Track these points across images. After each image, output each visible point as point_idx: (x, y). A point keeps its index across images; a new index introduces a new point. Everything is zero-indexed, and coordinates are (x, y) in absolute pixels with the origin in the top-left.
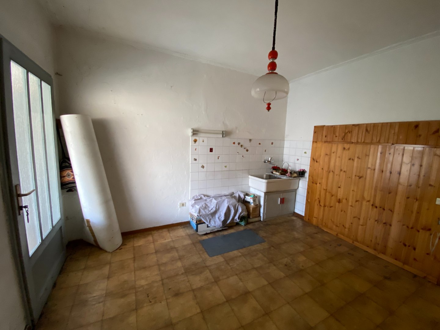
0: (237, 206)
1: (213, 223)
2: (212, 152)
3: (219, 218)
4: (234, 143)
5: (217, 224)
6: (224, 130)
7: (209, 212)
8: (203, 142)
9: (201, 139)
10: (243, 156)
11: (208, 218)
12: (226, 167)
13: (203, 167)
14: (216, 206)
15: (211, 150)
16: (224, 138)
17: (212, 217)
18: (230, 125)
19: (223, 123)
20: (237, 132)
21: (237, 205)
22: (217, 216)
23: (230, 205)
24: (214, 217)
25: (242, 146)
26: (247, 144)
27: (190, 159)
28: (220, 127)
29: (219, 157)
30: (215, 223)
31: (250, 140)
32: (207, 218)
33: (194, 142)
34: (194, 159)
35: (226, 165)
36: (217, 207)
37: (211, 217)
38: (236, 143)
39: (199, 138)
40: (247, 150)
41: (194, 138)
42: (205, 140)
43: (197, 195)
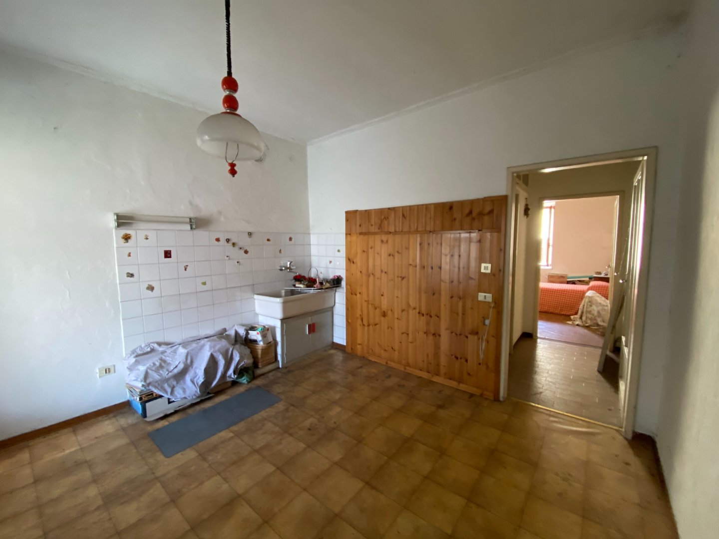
0: (230, 352)
1: (181, 392)
2: (170, 257)
3: (192, 382)
4: (218, 240)
5: (188, 392)
6: (192, 215)
7: (170, 374)
8: (147, 239)
9: (141, 235)
10: (238, 262)
11: (168, 385)
12: (204, 284)
13: (151, 288)
14: (185, 360)
15: (168, 254)
16: (196, 232)
17: (177, 383)
18: (206, 207)
19: (191, 203)
20: (222, 219)
21: (231, 349)
22: (188, 378)
23: (216, 352)
24: (181, 381)
25: (234, 244)
26: (244, 241)
27: (117, 274)
28: (186, 212)
29: (187, 266)
30: (184, 391)
31: (250, 234)
32: (166, 386)
33: (123, 241)
34: (128, 273)
35: (204, 281)
36: (189, 361)
37: (175, 383)
38: (223, 241)
39: (137, 232)
40: (246, 252)
41: (124, 231)
42: (152, 235)
43: (143, 346)
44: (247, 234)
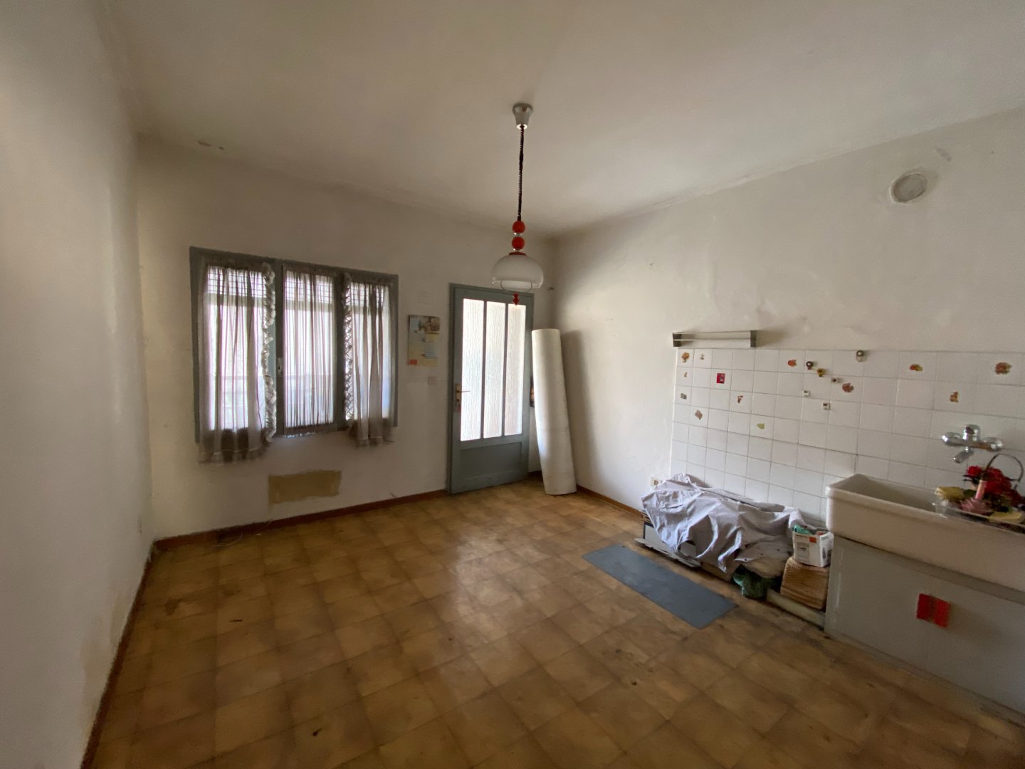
0: (732, 531)
1: (666, 534)
2: (723, 382)
3: (679, 534)
4: (792, 363)
5: (670, 540)
7: (665, 510)
8: (703, 359)
9: (698, 353)
10: (825, 405)
11: (660, 519)
12: (762, 426)
13: (699, 415)
14: (686, 506)
15: (720, 378)
16: (759, 350)
17: (668, 524)
18: (778, 311)
19: (759, 311)
20: (806, 329)
21: (735, 528)
22: (680, 526)
23: (713, 517)
24: (672, 526)
25: (821, 373)
26: (849, 368)
27: (674, 394)
28: (750, 323)
29: (742, 397)
30: (668, 537)
31: (862, 354)
32: (658, 518)
33: (682, 360)
34: (682, 394)
35: (762, 423)
36: (689, 510)
37: (666, 522)
38: (801, 364)
39: (694, 352)
40: (848, 388)
41: (683, 350)
42: (707, 354)
43: (684, 475)
44: (854, 354)
